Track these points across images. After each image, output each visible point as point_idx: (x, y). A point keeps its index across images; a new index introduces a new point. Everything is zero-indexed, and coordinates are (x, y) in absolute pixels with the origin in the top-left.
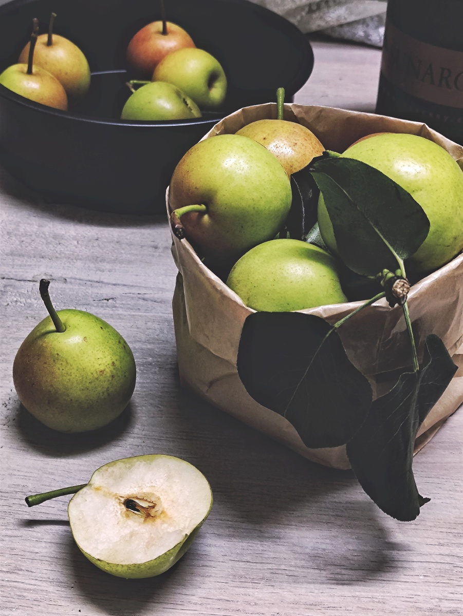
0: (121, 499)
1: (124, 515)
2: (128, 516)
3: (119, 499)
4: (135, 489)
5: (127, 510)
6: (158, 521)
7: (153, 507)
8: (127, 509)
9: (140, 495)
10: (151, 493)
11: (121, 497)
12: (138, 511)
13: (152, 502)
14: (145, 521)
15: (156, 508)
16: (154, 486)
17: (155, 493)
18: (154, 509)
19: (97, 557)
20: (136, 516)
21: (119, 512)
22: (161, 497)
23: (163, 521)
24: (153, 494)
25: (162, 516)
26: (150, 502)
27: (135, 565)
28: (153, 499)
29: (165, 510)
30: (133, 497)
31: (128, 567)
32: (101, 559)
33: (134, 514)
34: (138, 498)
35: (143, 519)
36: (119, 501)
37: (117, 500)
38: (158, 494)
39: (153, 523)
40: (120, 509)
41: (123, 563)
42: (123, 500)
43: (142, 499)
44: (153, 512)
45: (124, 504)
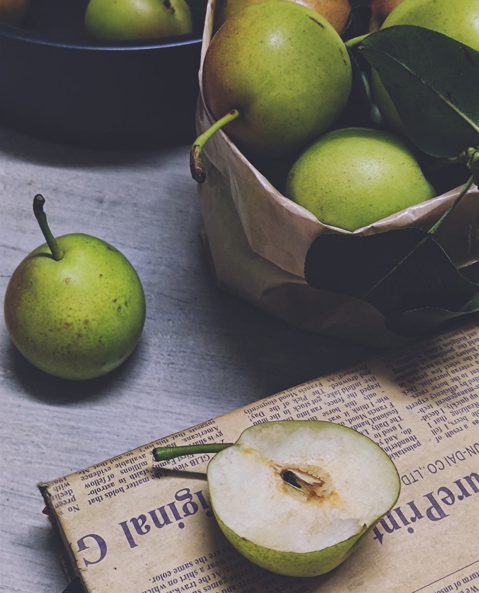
0: (277, 468)
1: (281, 489)
2: (286, 491)
3: (275, 468)
4: (297, 459)
5: (285, 484)
6: (326, 503)
7: (321, 485)
8: (285, 482)
9: (303, 467)
10: (318, 467)
11: (278, 466)
12: (300, 487)
13: (319, 479)
14: (308, 500)
15: (324, 487)
16: (323, 460)
17: (323, 467)
18: (321, 488)
19: (242, 535)
20: (297, 492)
21: (275, 484)
22: (330, 474)
23: (333, 504)
24: (321, 469)
25: (332, 498)
26: (315, 478)
27: (292, 554)
28: (320, 476)
29: (336, 491)
30: (294, 469)
31: (284, 555)
32: (247, 538)
33: (294, 490)
34: (299, 471)
35: (305, 498)
36: (274, 471)
37: (272, 469)
38: (327, 470)
39: (320, 504)
40: (276, 480)
41: (277, 549)
42: (280, 470)
43: (306, 473)
44: (319, 491)
45: (281, 475)
